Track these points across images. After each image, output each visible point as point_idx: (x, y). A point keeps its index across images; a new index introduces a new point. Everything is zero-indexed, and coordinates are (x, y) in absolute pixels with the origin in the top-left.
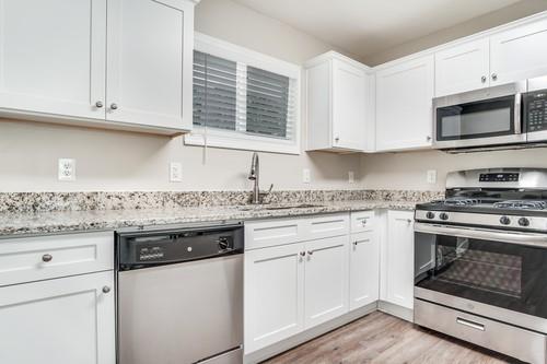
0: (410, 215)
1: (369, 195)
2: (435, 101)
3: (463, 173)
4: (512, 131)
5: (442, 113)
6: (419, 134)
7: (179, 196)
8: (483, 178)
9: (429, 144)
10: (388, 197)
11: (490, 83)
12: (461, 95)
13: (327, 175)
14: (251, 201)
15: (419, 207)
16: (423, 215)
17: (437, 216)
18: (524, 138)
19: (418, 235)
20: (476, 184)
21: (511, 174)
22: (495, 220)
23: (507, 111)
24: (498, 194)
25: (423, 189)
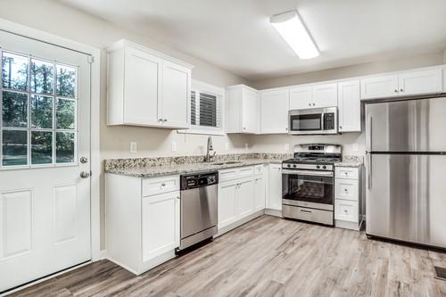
0: (280, 166)
1: (256, 156)
2: (290, 112)
3: (301, 145)
4: (320, 129)
5: (293, 118)
6: (283, 127)
7: (176, 159)
8: (310, 148)
9: (287, 132)
10: (266, 157)
11: (312, 107)
12: (300, 111)
13: (236, 146)
14: (205, 161)
15: (284, 162)
16: (285, 165)
17: (292, 166)
18: (325, 132)
19: (283, 175)
20: (307, 151)
21: (321, 147)
22: (314, 167)
23: (318, 120)
24: (316, 155)
25: (283, 153)
